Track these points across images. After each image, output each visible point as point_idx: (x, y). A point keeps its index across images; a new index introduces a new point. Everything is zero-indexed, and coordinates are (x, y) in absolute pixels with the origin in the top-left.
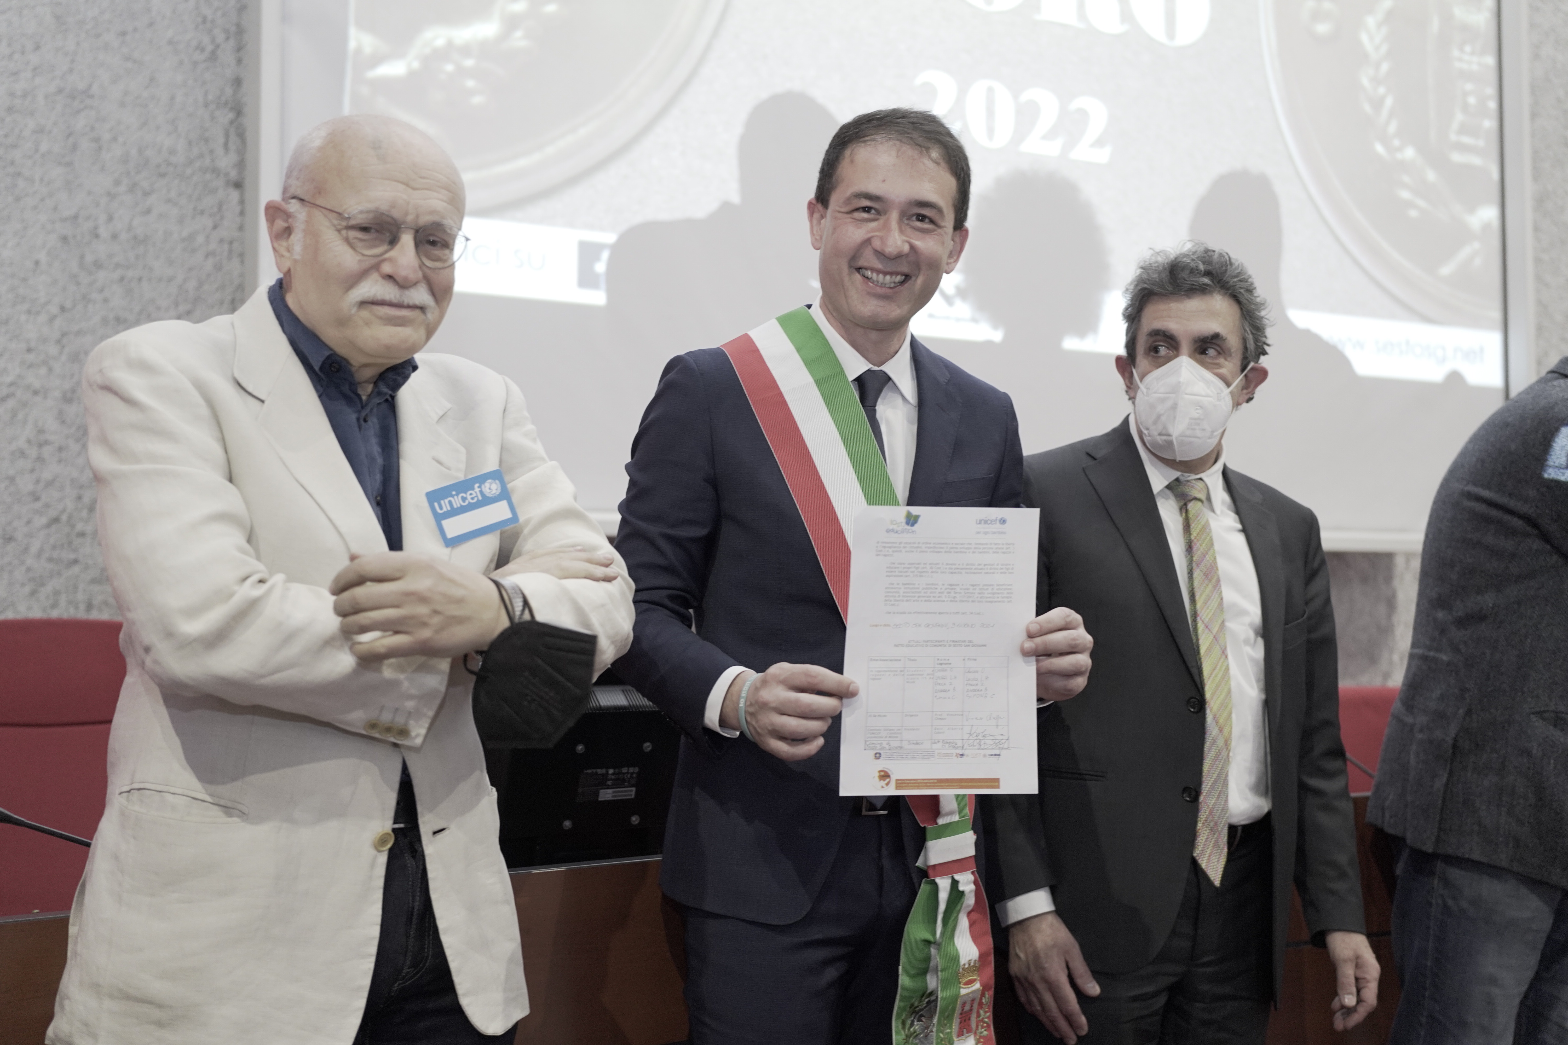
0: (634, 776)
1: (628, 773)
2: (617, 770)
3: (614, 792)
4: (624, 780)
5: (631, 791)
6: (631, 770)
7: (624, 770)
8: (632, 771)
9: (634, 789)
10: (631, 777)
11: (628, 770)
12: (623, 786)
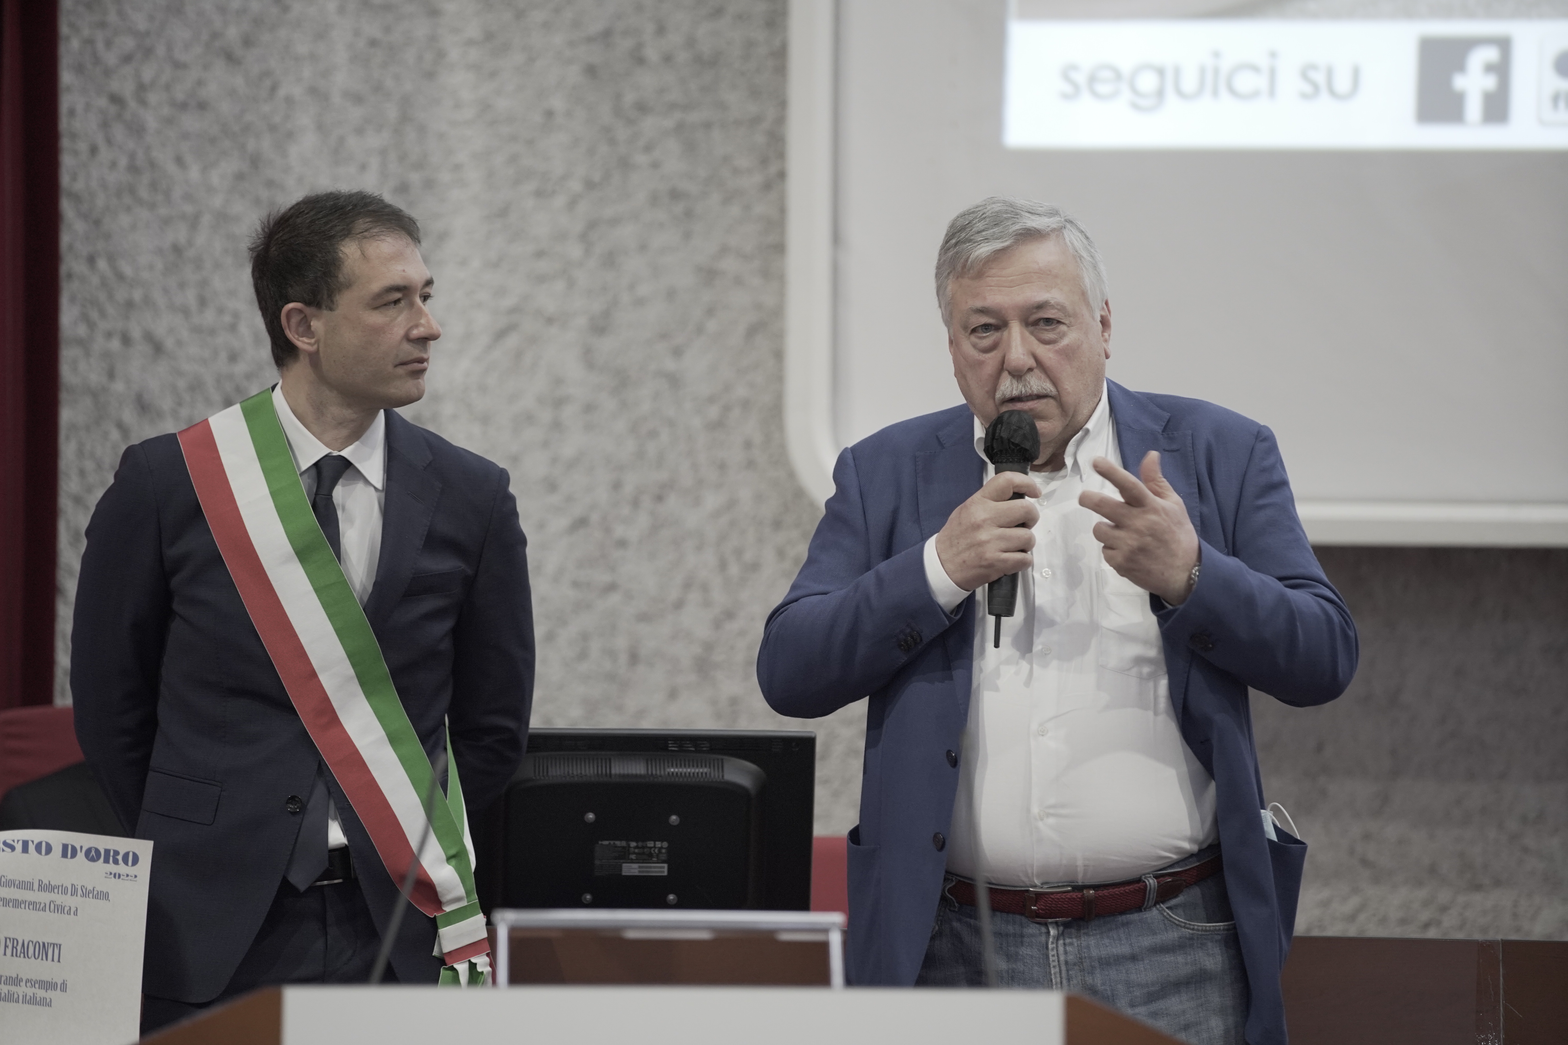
0: (664, 851)
1: (655, 847)
2: (640, 844)
3: (640, 867)
4: (651, 855)
5: (663, 867)
6: (658, 844)
7: (650, 844)
8: (660, 846)
9: (666, 865)
10: (660, 852)
11: (655, 844)
12: (651, 861)
